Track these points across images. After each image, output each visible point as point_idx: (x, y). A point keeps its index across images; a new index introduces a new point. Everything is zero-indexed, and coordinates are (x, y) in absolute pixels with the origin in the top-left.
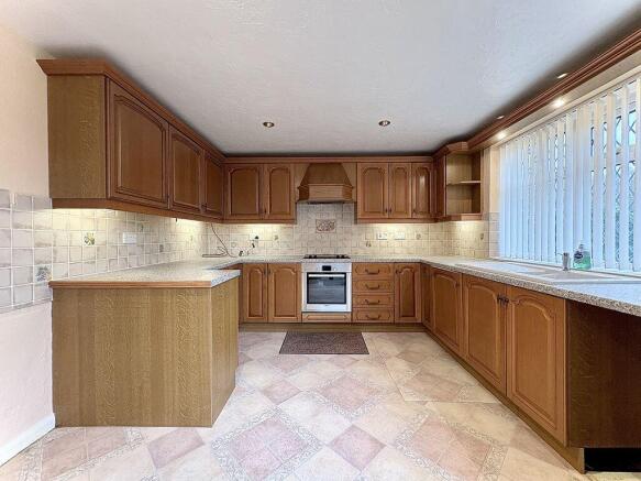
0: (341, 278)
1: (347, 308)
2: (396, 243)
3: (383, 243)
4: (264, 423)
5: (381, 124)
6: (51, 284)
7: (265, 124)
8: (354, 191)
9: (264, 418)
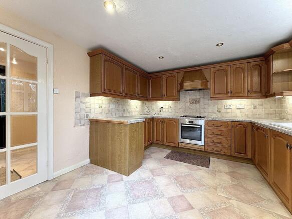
0: (199, 128)
1: (202, 143)
2: (238, 111)
3: (228, 111)
4: (145, 181)
5: (217, 45)
6: (89, 120)
7: (160, 58)
8: (209, 83)
9: (146, 180)
